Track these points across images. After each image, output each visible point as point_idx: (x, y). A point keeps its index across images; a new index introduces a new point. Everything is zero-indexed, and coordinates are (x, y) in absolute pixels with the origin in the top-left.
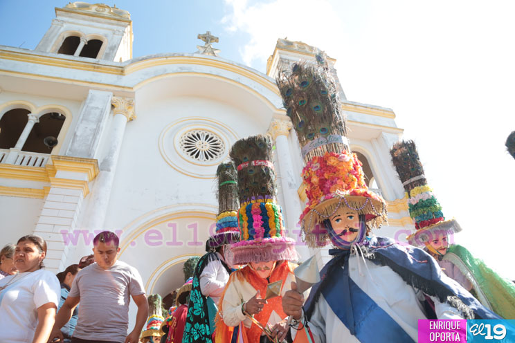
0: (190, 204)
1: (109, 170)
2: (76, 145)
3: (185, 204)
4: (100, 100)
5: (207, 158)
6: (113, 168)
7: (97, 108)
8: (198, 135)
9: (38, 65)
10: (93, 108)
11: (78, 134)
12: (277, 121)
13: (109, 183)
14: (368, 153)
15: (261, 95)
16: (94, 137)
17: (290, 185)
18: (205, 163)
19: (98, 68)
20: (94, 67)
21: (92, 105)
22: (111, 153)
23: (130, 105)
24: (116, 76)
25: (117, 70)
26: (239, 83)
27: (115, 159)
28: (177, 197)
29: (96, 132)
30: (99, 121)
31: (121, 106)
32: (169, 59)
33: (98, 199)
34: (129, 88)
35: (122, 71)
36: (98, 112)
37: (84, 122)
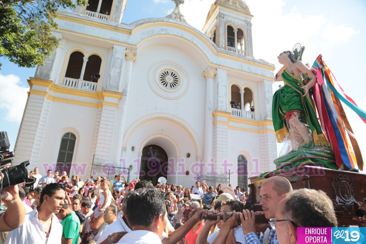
0: (162, 113)
1: (126, 96)
2: (111, 82)
3: (160, 113)
4: (119, 52)
5: (171, 87)
6: (128, 94)
7: (119, 58)
8: (167, 72)
9: (85, 25)
10: (117, 58)
11: (112, 75)
12: (209, 69)
13: (127, 103)
14: (253, 89)
15: (203, 52)
16: (119, 78)
17: (210, 108)
18: (170, 90)
19: (117, 29)
20: (116, 29)
21: (116, 56)
22: (126, 86)
23: (135, 55)
24: (126, 35)
25: (128, 32)
26: (192, 43)
27: (128, 89)
28: (156, 109)
29: (120, 74)
30: (121, 67)
31: (130, 56)
32: (156, 23)
33: (123, 111)
34: (135, 45)
35: (130, 33)
36: (119, 61)
37: (113, 67)
